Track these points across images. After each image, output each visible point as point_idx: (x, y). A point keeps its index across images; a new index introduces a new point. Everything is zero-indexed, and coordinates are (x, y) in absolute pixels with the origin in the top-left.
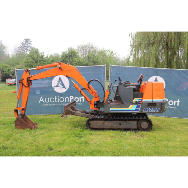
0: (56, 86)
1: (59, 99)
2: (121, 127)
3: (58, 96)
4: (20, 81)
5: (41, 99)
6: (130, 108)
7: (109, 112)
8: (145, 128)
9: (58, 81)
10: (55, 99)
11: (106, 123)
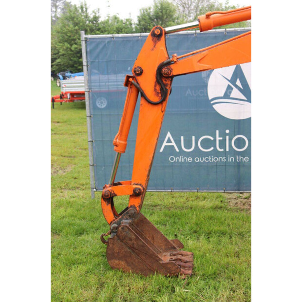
0: (222, 95)
1: (230, 140)
3: (227, 131)
4: (128, 77)
5: (169, 141)
9: (229, 79)
10: (215, 140)
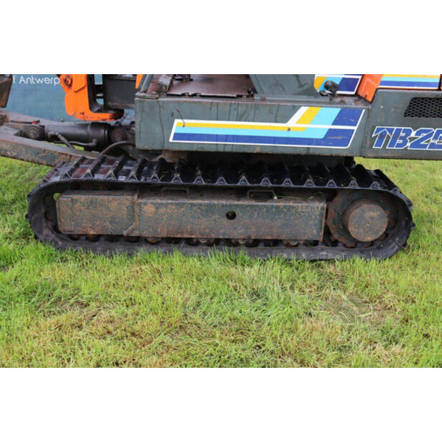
2: (237, 230)
6: (292, 122)
7: (166, 147)
8: (369, 239)
11: (149, 206)
